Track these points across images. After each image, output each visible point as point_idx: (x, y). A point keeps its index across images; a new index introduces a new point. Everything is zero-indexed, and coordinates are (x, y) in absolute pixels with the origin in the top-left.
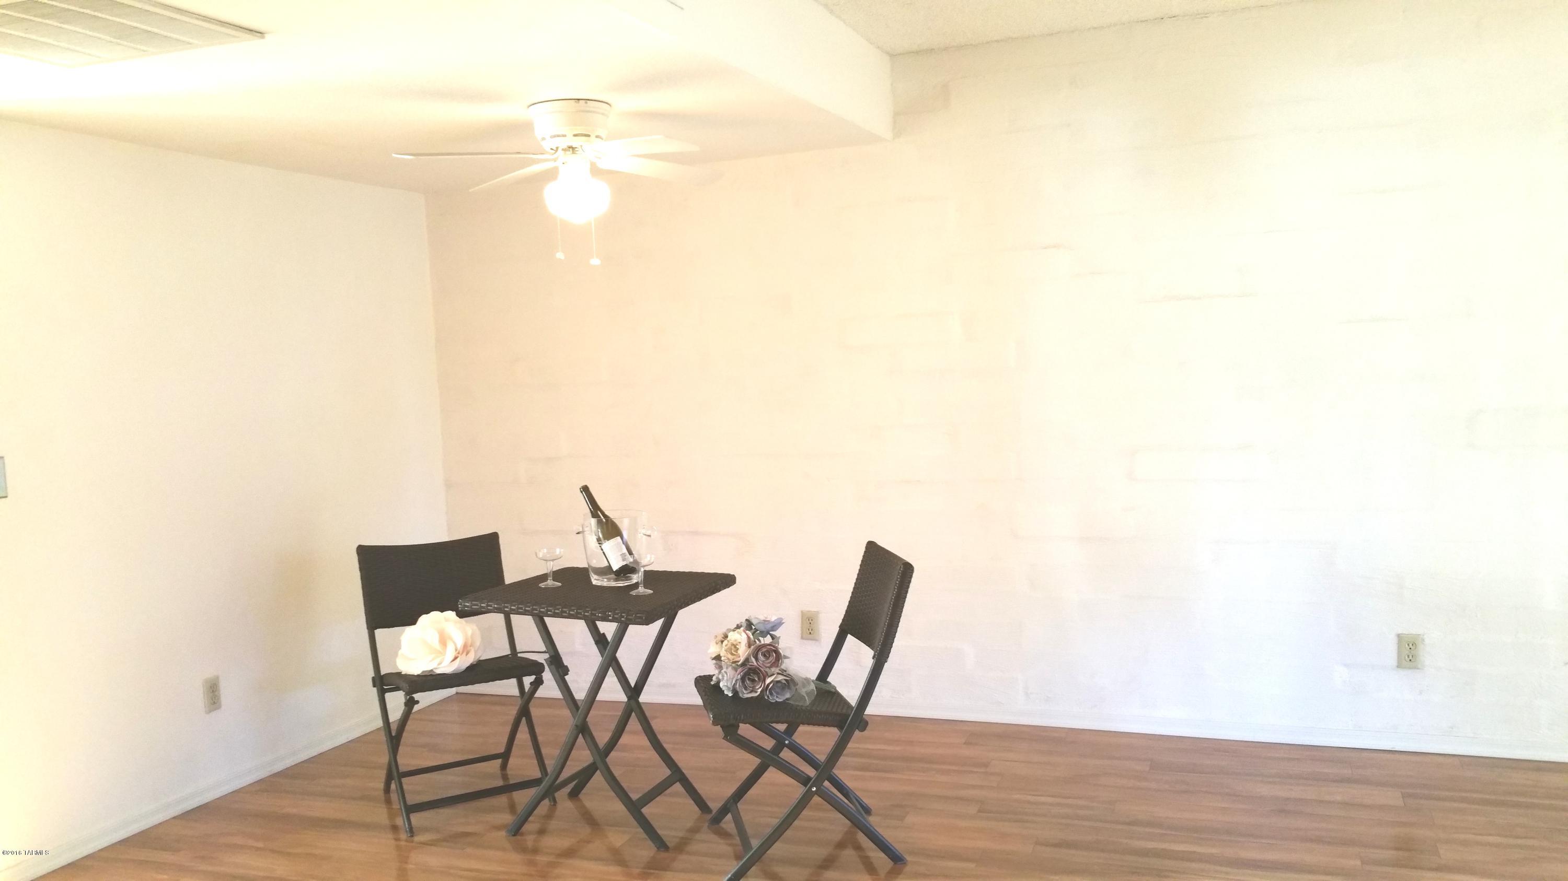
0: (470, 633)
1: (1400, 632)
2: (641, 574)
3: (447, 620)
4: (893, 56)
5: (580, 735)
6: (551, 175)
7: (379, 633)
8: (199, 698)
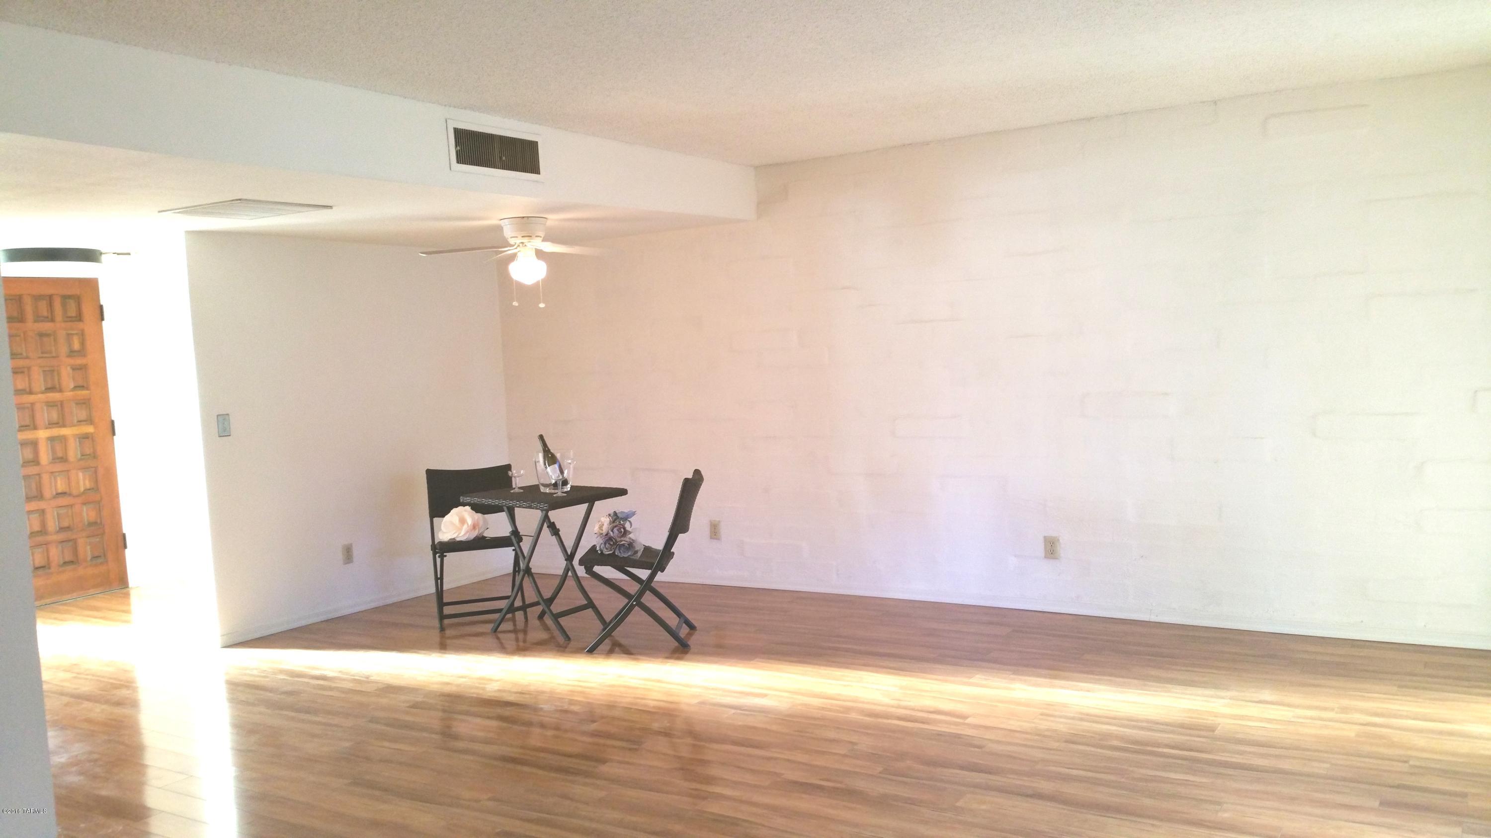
0: (476, 518)
1: (1046, 535)
2: (569, 486)
3: (465, 511)
4: (756, 168)
5: (526, 575)
6: (513, 257)
7: (435, 519)
8: (340, 556)
